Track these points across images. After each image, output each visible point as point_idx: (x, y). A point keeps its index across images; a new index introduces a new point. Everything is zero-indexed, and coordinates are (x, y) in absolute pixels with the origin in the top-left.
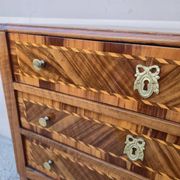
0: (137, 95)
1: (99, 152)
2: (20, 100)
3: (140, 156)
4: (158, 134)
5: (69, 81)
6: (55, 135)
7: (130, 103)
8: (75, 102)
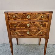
0: (28, 18)
1: (24, 28)
2: (10, 23)
4: (30, 22)
5: (19, 18)
6: (17, 28)
7: (27, 20)
8: (20, 21)
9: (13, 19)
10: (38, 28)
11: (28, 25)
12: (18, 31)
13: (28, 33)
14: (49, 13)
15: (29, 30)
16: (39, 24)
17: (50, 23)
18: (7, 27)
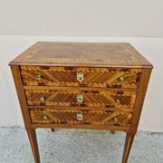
1: (68, 104)
2: (27, 93)
3: (82, 100)
4: (86, 92)
5: (52, 81)
6: (48, 104)
8: (56, 88)
9: (36, 83)
10: (107, 106)
11: (80, 99)
12: (50, 112)
13: (80, 117)
14: (140, 71)
15: (83, 111)
16: (112, 96)
17: (144, 96)
18: (20, 103)
